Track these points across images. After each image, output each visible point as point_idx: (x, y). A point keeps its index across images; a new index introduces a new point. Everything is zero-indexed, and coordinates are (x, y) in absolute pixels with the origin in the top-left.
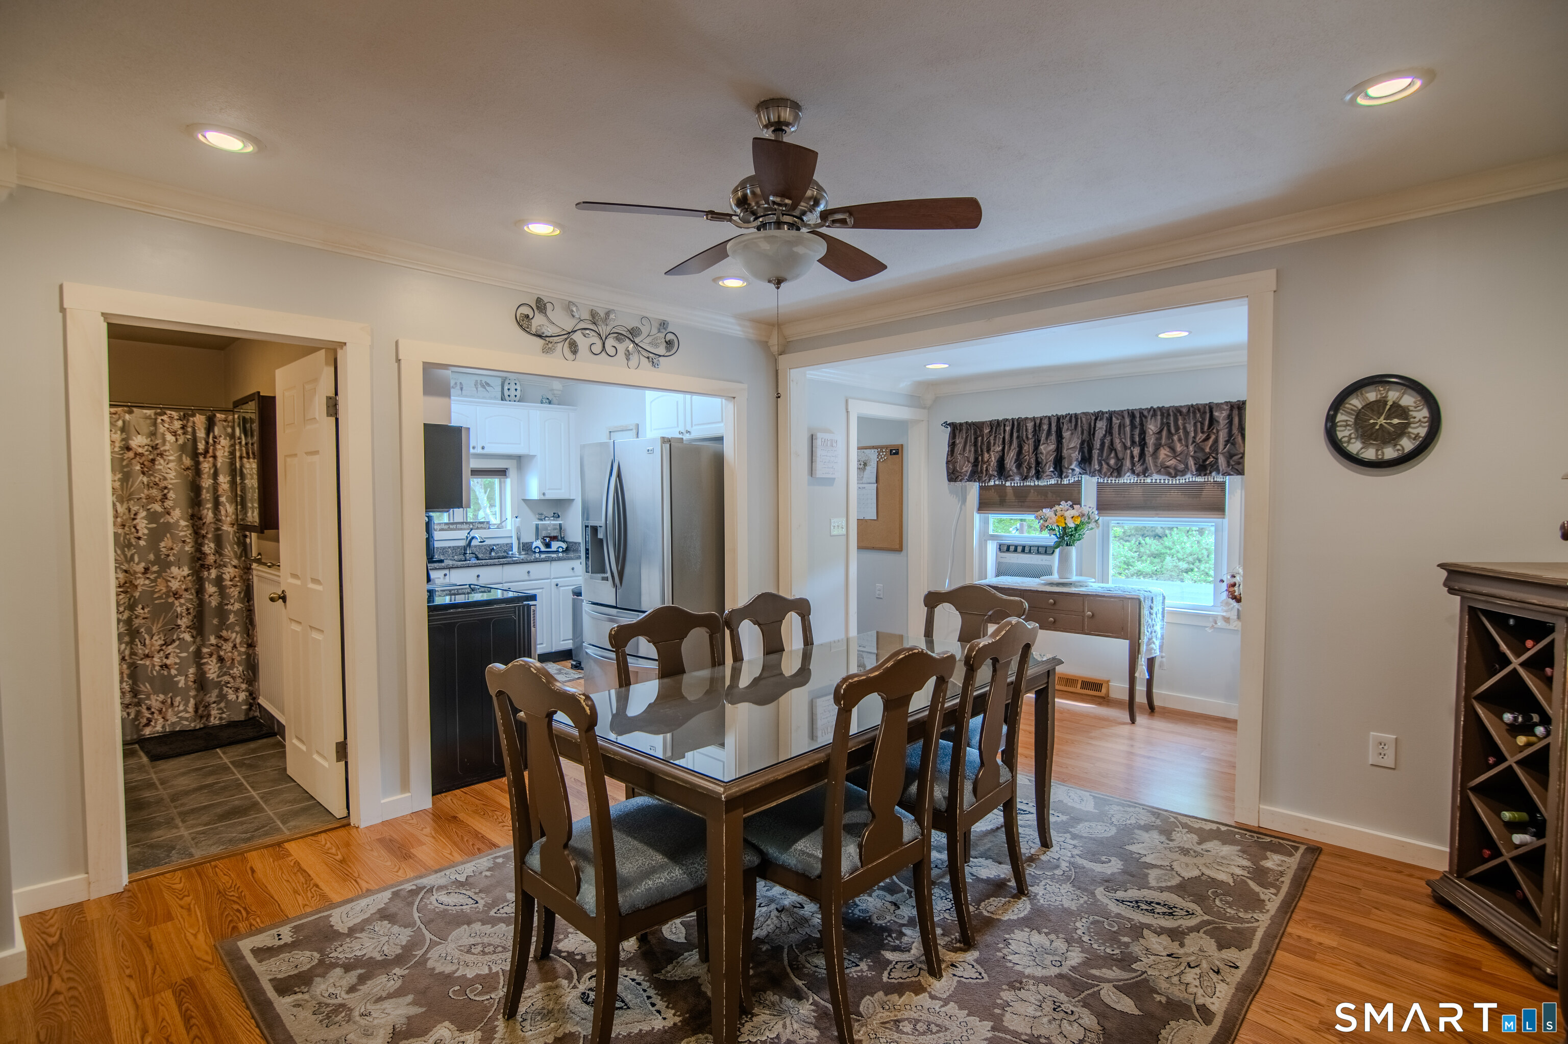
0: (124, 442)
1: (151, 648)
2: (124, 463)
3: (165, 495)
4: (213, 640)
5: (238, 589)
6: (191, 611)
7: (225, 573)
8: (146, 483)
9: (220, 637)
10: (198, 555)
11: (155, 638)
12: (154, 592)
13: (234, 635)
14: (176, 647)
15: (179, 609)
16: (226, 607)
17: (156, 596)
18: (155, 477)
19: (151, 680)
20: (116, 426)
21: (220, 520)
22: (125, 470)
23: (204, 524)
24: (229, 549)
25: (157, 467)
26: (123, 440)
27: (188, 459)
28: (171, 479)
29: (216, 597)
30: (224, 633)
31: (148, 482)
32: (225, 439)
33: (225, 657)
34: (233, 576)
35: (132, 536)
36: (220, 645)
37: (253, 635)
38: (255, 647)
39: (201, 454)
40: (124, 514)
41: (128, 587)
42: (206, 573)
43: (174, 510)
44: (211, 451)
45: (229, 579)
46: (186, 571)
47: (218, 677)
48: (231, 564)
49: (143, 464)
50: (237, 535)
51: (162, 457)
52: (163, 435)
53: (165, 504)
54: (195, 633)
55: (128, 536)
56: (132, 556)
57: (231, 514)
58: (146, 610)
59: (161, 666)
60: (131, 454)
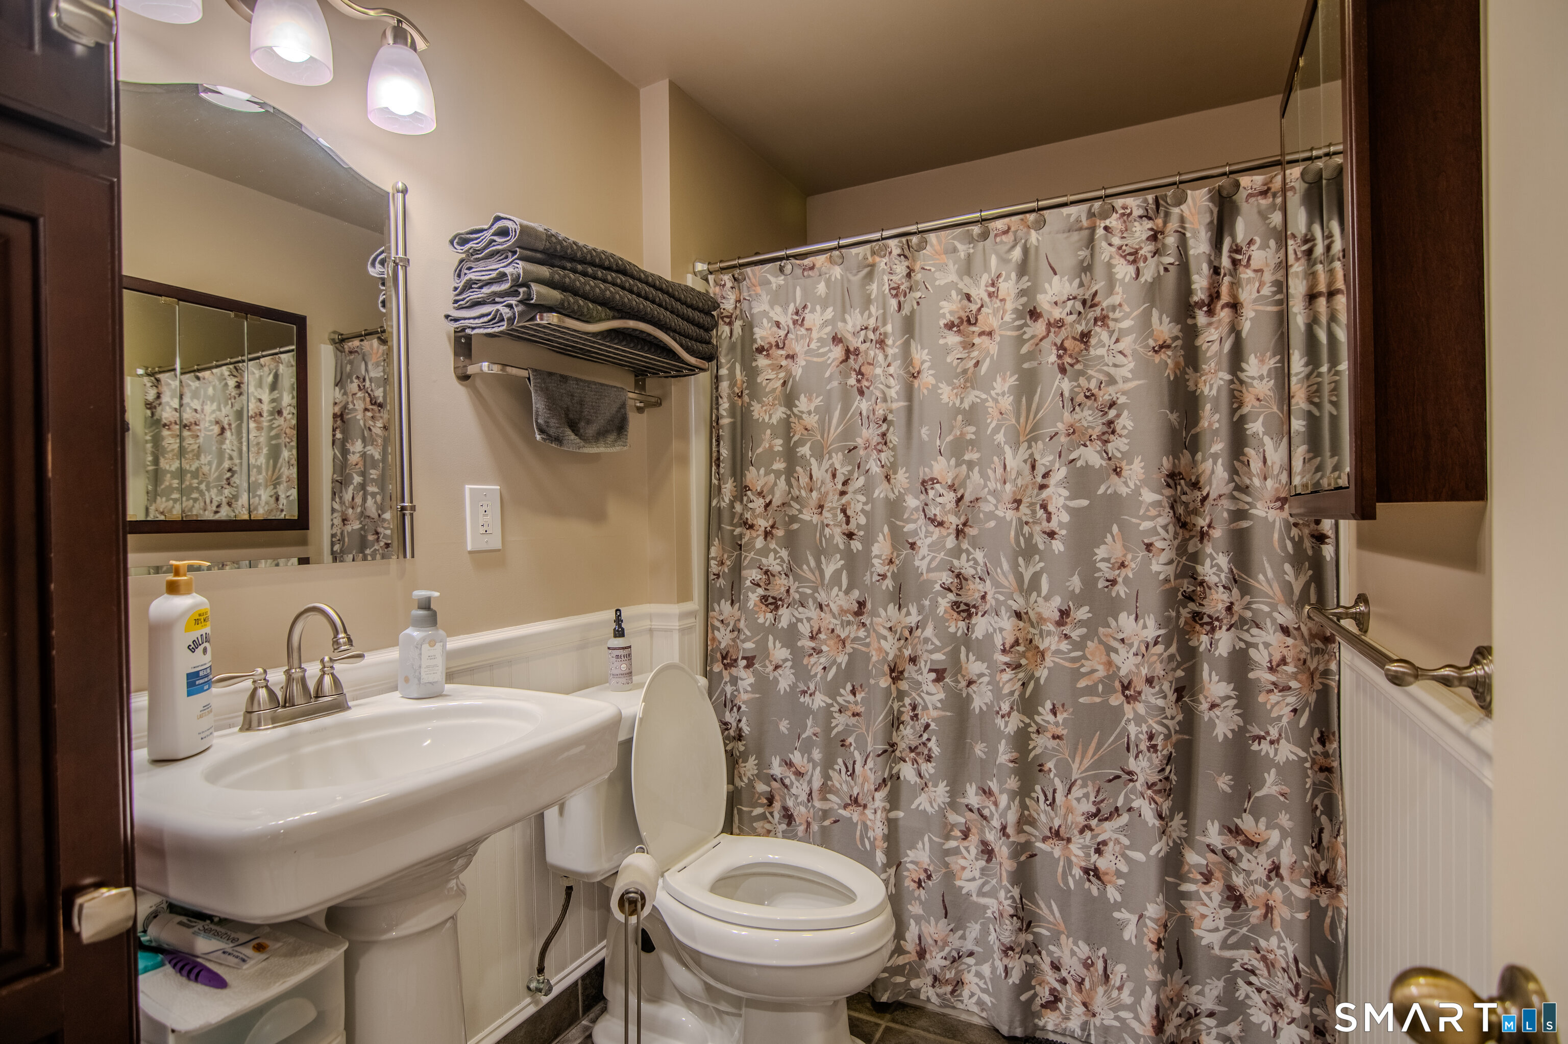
0: (1024, 299)
1: (1065, 818)
2: (1024, 350)
3: (1110, 423)
4: (1214, 835)
5: (1291, 699)
6: (1159, 741)
7: (1255, 646)
8: (1067, 394)
9: (1235, 832)
10: (1187, 586)
11: (1077, 792)
12: (1077, 675)
13: (1274, 836)
14: (1122, 830)
15: (1133, 729)
16: (1255, 747)
17: (1082, 684)
18: (1089, 379)
19: (1064, 897)
20: (1009, 261)
21: (1244, 489)
22: (1026, 366)
23: (1204, 499)
24: (1270, 574)
25: (1092, 352)
26: (1022, 293)
27: (1166, 320)
28: (1126, 380)
29: (1229, 713)
30: (1247, 823)
31: (1072, 390)
32: (1264, 246)
33: (1247, 895)
34: (1277, 658)
35: (1037, 528)
36: (1232, 853)
37: (1332, 847)
38: (1339, 889)
39: (1199, 305)
40: (1019, 474)
41: (1023, 655)
42: (1205, 639)
43: (1130, 463)
44: (1224, 290)
45: (1265, 664)
46: (1151, 629)
47: (1224, 946)
48: (1274, 620)
49: (1062, 347)
50: (1295, 532)
51: (1105, 325)
52: (1109, 266)
53: (1110, 446)
54: (1166, 806)
55: (1026, 529)
56: (1036, 577)
57: (1276, 470)
58: (1060, 718)
59: (1086, 871)
60: (1039, 328)
